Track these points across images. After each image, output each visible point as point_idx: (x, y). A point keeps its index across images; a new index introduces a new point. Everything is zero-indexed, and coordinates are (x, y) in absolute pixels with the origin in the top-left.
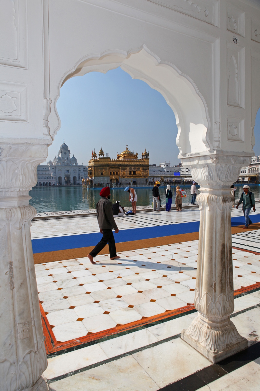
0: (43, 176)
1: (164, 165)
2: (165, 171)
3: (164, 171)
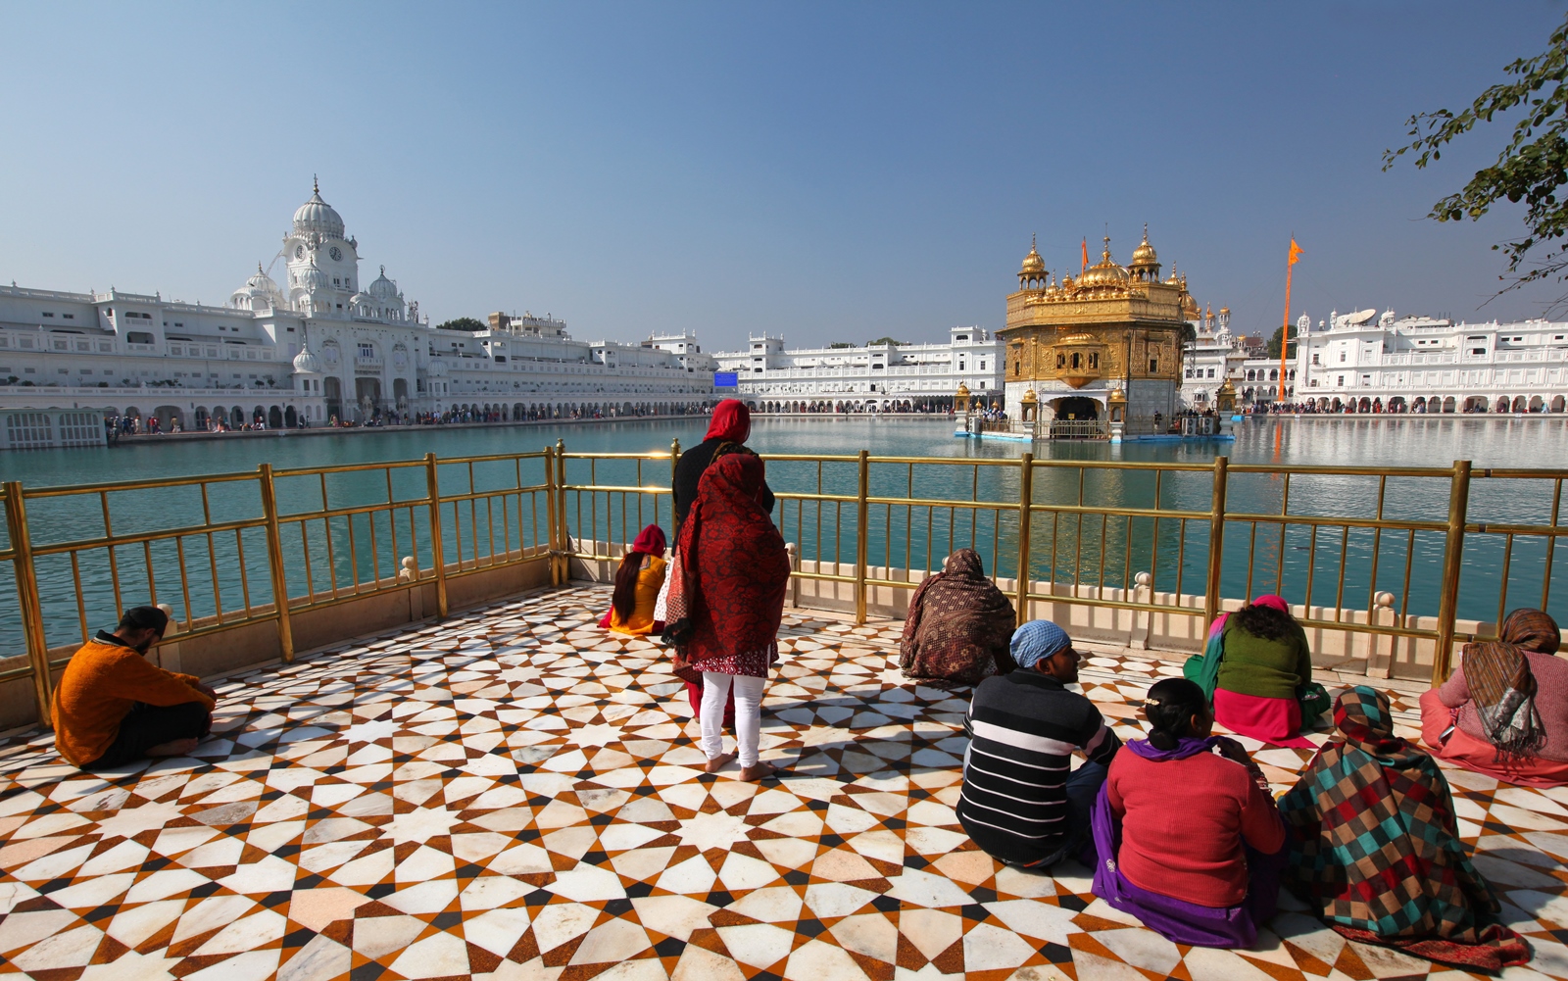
0: (237, 372)
1: (677, 345)
2: (682, 368)
3: (676, 367)
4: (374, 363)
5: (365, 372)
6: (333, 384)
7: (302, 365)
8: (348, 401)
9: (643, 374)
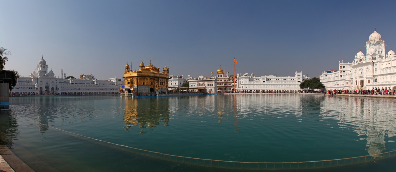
0: (27, 87)
1: (114, 80)
2: (115, 85)
3: (114, 85)
4: (48, 85)
5: (47, 86)
6: (41, 88)
7: (36, 85)
8: (43, 91)
9: (106, 86)
